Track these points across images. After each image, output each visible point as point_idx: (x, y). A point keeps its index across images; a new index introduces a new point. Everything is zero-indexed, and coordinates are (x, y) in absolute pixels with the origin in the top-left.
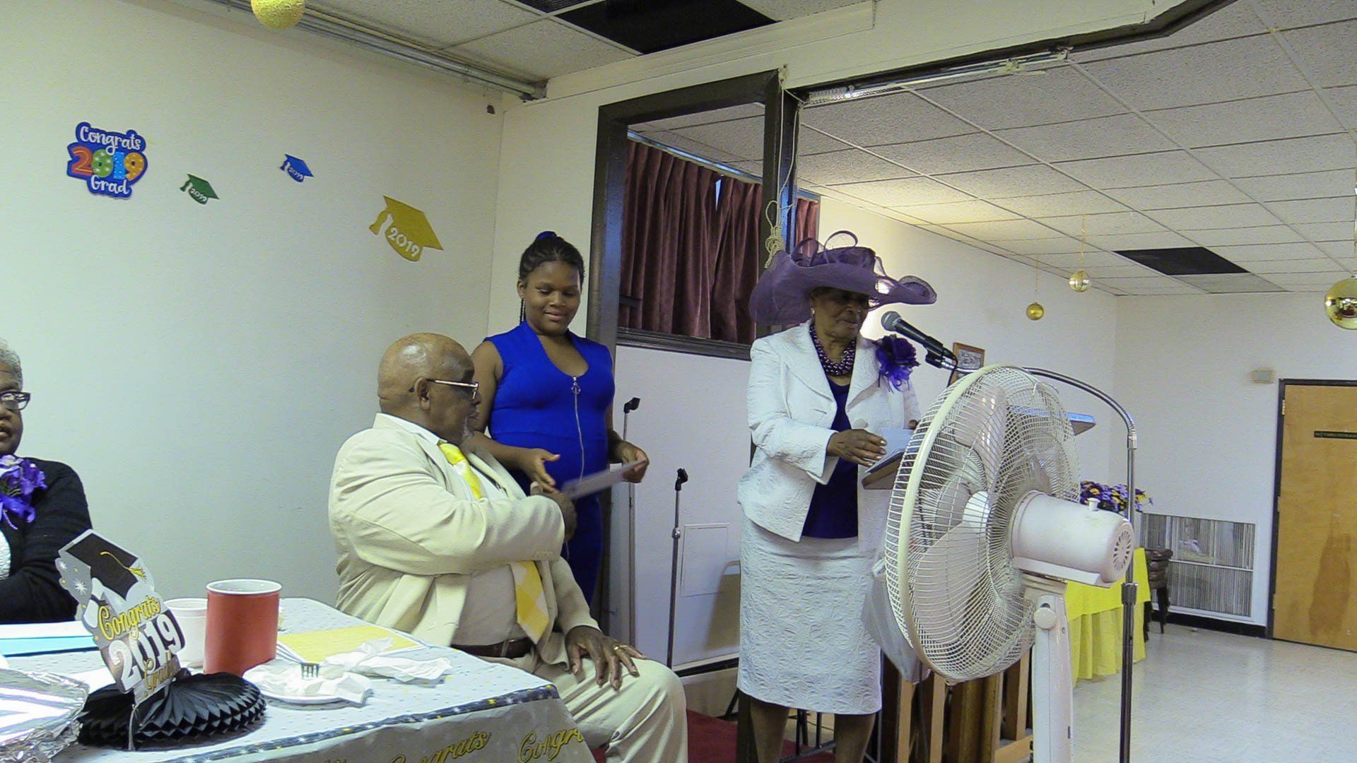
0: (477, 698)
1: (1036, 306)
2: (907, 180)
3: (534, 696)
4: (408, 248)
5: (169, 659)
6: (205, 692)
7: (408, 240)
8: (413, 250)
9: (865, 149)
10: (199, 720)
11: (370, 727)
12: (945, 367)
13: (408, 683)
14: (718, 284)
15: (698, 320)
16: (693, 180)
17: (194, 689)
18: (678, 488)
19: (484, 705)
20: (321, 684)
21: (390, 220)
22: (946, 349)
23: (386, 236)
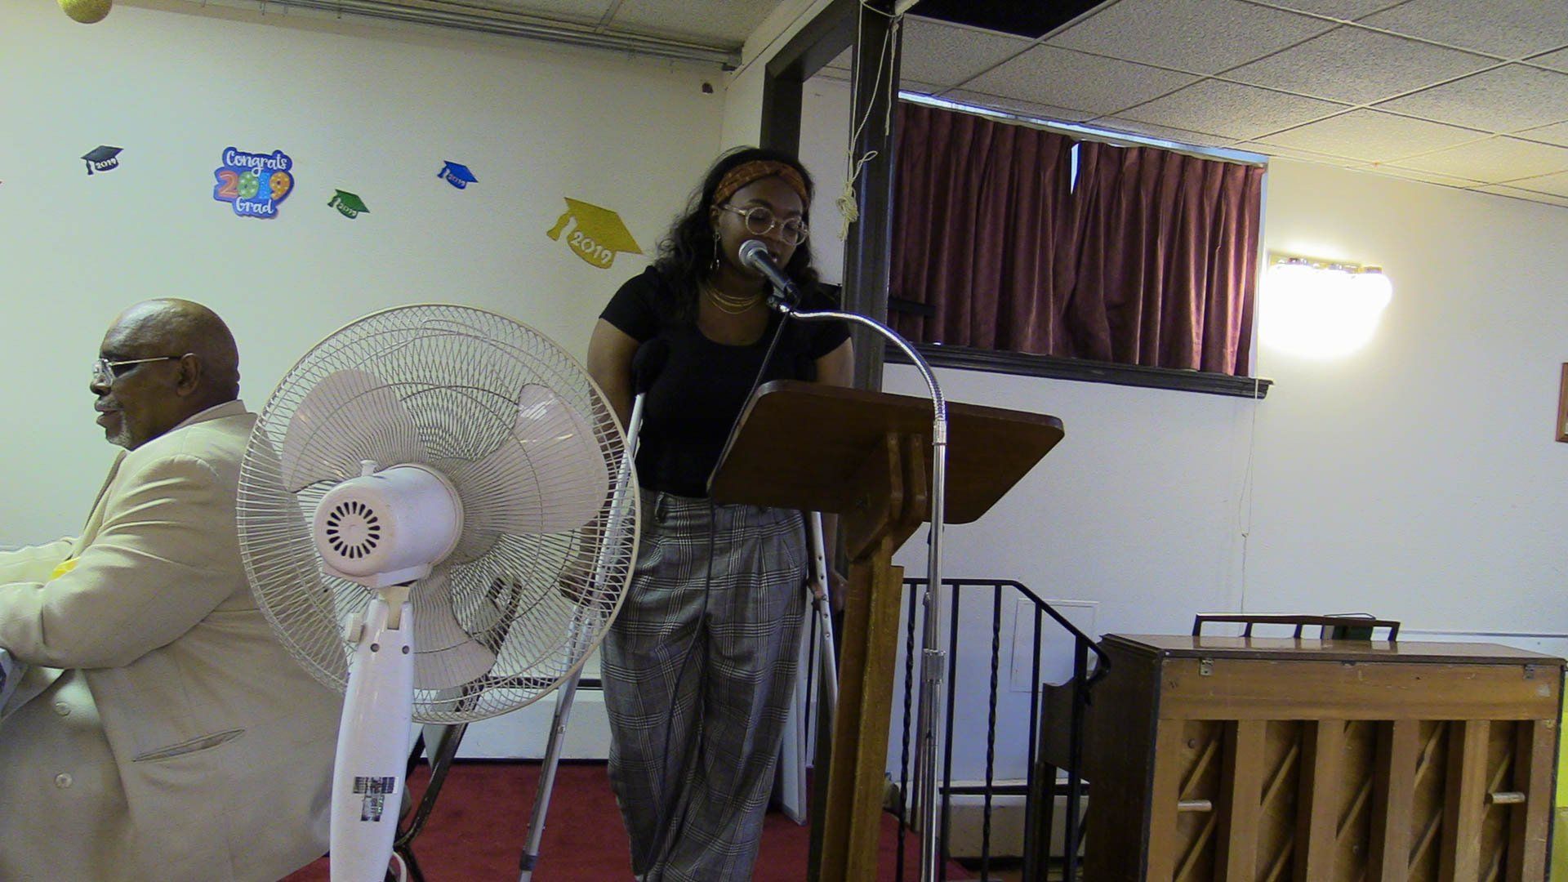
4: (598, 252)
7: (596, 245)
14: (1080, 286)
15: (1030, 330)
16: (1029, 148)
21: (573, 224)
23: (569, 242)
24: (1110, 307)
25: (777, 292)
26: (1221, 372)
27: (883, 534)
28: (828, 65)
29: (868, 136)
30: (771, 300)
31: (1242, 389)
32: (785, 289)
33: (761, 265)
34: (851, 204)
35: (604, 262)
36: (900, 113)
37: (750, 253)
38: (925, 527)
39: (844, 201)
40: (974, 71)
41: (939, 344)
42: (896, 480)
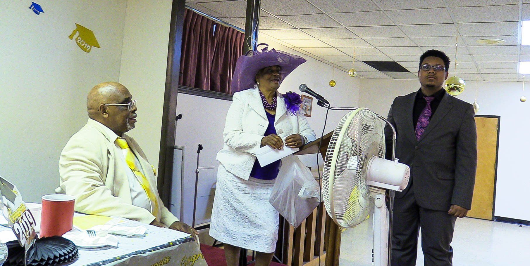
0: (165, 243)
1: (333, 81)
2: (290, 30)
3: (186, 240)
4: (86, 46)
5: (32, 231)
6: (52, 245)
7: (85, 43)
8: (87, 47)
9: (276, 17)
10: (55, 257)
11: (127, 256)
12: (325, 107)
13: (130, 237)
14: (213, 68)
15: (205, 82)
16: (205, 24)
17: (47, 244)
18: (198, 152)
19: (168, 245)
20: (99, 239)
21: (77, 34)
22: (325, 100)
23: (76, 41)
24: (220, 75)
35: (88, 50)
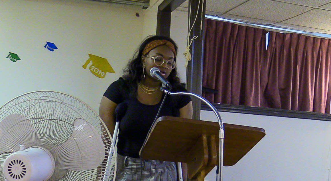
4: (100, 73)
7: (99, 70)
8: (102, 74)
14: (270, 83)
15: (252, 98)
16: (251, 35)
21: (91, 63)
23: (90, 69)
24: (281, 90)
25: (163, 86)
26: (320, 112)
27: (201, 170)
28: (180, 6)
29: (194, 31)
30: (161, 88)
31: (327, 118)
32: (166, 85)
33: (158, 76)
34: (189, 55)
35: (102, 76)
36: (206, 23)
37: (154, 72)
38: (216, 167)
39: (186, 53)
40: (231, 8)
41: (220, 103)
42: (206, 151)
